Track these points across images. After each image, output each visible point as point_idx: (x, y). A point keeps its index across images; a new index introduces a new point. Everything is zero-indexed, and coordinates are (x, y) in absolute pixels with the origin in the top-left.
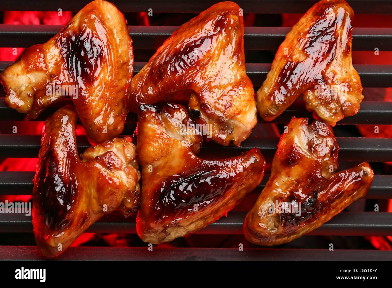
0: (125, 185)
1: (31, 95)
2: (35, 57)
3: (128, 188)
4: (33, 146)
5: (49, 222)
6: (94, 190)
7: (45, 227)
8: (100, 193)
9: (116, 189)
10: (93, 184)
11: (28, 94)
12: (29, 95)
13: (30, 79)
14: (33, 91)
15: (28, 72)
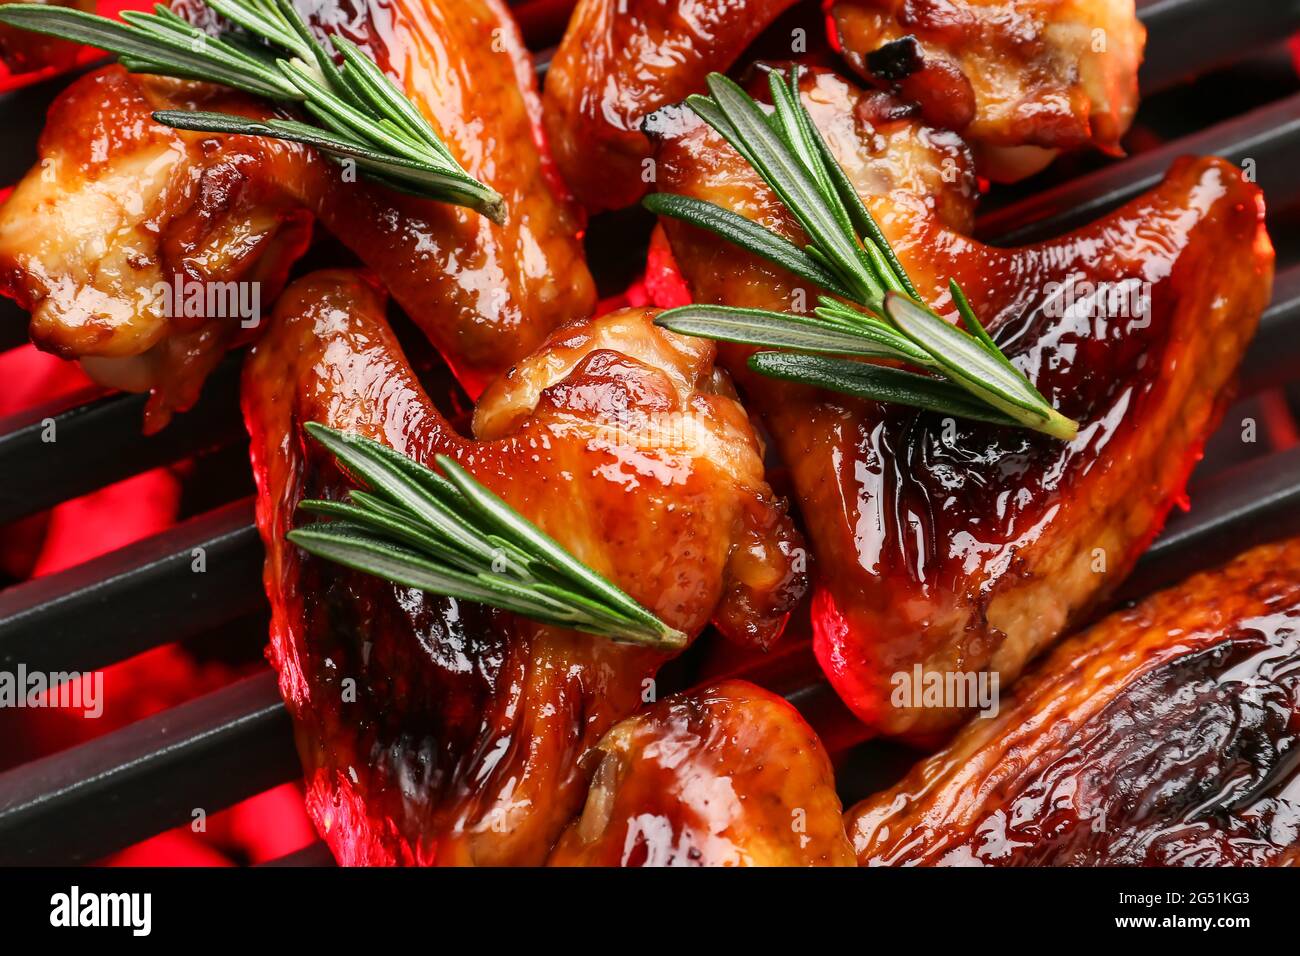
0: (724, 474)
1: (144, 261)
2: (99, 108)
3: (739, 485)
4: (224, 538)
5: (418, 780)
6: (589, 544)
7: (407, 806)
8: (620, 543)
9: (690, 495)
10: (570, 518)
11: (129, 261)
12: (134, 265)
13: (114, 200)
14: (145, 239)
15: (94, 173)
